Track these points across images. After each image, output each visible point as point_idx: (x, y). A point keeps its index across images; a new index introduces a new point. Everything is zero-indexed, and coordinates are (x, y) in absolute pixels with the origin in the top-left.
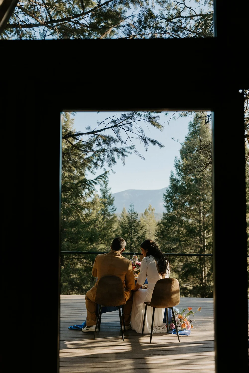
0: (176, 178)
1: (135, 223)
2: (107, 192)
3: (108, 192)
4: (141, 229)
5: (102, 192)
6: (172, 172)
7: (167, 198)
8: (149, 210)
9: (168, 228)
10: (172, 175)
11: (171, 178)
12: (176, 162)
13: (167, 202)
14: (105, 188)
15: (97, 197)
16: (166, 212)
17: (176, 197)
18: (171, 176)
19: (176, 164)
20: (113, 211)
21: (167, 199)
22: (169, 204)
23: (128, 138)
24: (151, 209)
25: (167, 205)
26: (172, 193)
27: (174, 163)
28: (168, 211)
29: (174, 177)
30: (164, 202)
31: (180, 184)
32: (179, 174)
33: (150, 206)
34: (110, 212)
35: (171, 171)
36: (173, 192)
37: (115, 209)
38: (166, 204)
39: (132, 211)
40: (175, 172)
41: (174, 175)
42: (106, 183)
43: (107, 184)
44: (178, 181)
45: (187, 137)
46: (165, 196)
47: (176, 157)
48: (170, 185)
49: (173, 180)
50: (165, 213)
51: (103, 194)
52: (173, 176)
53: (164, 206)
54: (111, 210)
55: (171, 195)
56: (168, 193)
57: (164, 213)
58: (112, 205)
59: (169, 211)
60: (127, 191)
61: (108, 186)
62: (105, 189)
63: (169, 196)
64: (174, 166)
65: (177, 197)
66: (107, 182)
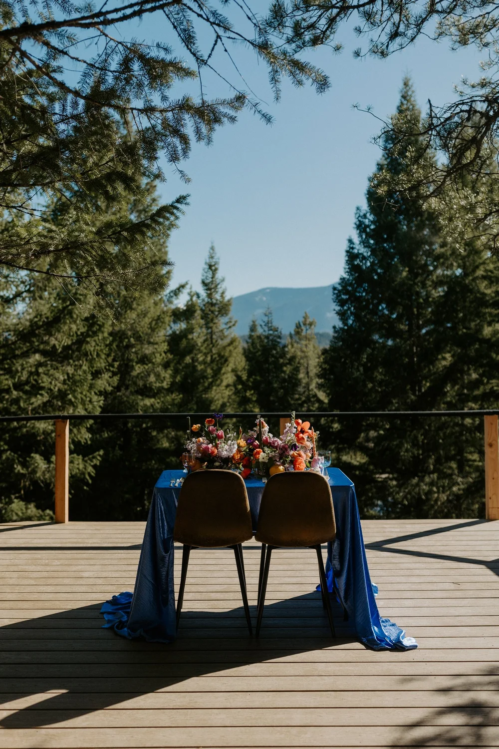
0: (360, 252)
1: (275, 349)
2: (216, 286)
3: (219, 286)
4: (290, 364)
5: (205, 288)
6: (350, 241)
7: (340, 296)
8: (305, 324)
9: (345, 360)
10: (352, 246)
11: (347, 252)
12: (360, 218)
13: (342, 303)
14: (212, 278)
15: (194, 298)
16: (339, 324)
17: (359, 292)
18: (348, 249)
19: (358, 223)
20: (230, 327)
21: (340, 298)
22: (345, 308)
23: (216, 41)
24: (308, 322)
25: (340, 310)
26: (351, 285)
27: (355, 220)
28: (343, 323)
29: (356, 251)
30: (336, 303)
31: (368, 264)
32: (364, 243)
33: (306, 315)
34: (224, 329)
35: (348, 238)
36: (354, 282)
37: (233, 323)
38: (338, 308)
39: (270, 325)
40: (356, 240)
41: (354, 246)
42: (213, 268)
43: (216, 269)
44: (364, 258)
45: (381, 163)
46: (336, 292)
47: (358, 209)
48: (347, 267)
49: (352, 256)
50: (337, 327)
51: (209, 292)
52: (353, 248)
53: (335, 312)
54: (226, 324)
55: (350, 288)
56: (343, 284)
57: (334, 327)
58: (227, 314)
59: (346, 322)
60: (262, 291)
61: (219, 275)
62: (212, 281)
63: (344, 290)
64: (355, 226)
65: (362, 293)
66: (216, 266)
